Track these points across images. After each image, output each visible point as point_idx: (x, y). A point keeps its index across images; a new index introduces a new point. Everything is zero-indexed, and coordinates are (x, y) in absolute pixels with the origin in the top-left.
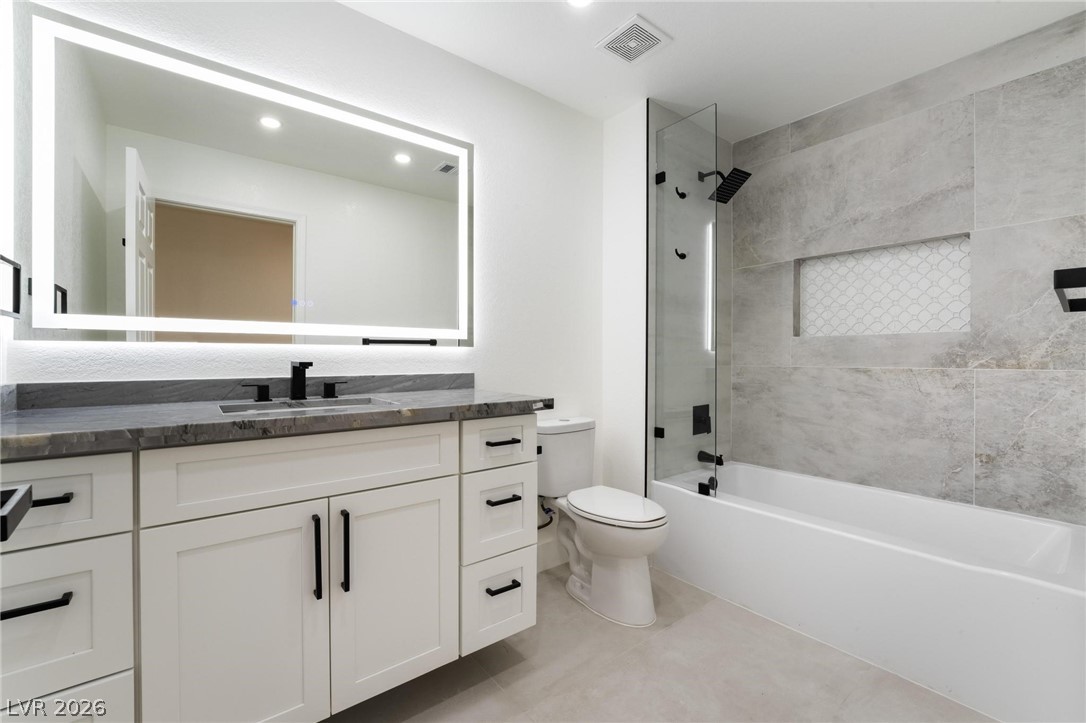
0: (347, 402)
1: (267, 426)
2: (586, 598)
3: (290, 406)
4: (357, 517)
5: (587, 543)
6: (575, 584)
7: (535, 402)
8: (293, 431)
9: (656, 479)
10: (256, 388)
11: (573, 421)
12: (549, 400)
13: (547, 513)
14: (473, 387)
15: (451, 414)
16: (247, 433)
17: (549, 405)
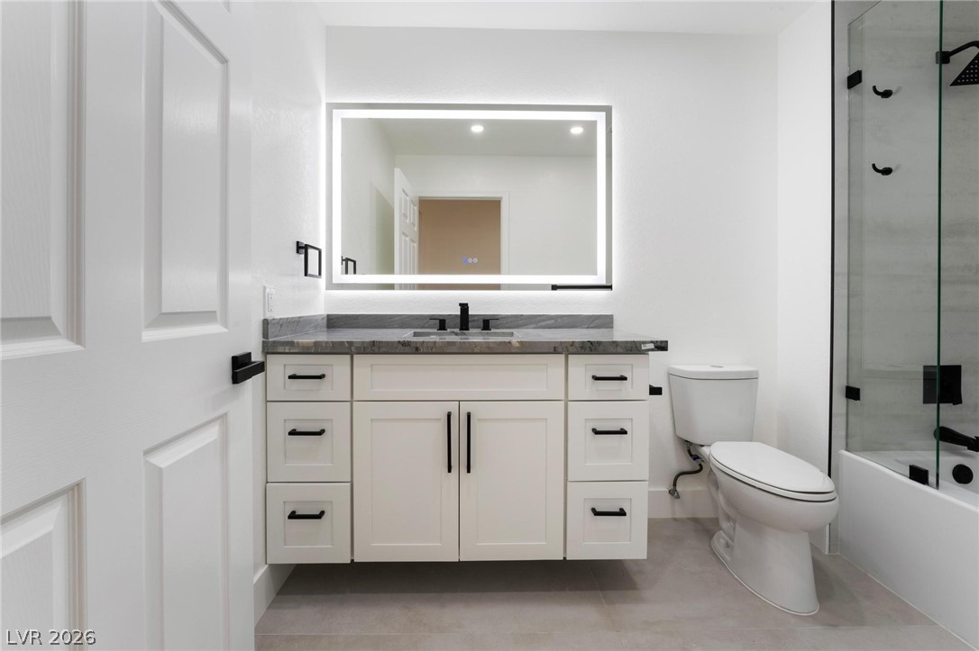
0: (496, 334)
1: (418, 345)
2: (728, 558)
3: (456, 334)
4: (479, 420)
5: (729, 501)
6: (719, 541)
7: (645, 343)
8: (434, 351)
9: (847, 450)
10: (438, 321)
11: (726, 369)
12: (661, 342)
13: (695, 459)
14: (612, 327)
15: (555, 348)
16: (407, 349)
17: (662, 346)
